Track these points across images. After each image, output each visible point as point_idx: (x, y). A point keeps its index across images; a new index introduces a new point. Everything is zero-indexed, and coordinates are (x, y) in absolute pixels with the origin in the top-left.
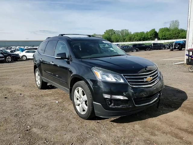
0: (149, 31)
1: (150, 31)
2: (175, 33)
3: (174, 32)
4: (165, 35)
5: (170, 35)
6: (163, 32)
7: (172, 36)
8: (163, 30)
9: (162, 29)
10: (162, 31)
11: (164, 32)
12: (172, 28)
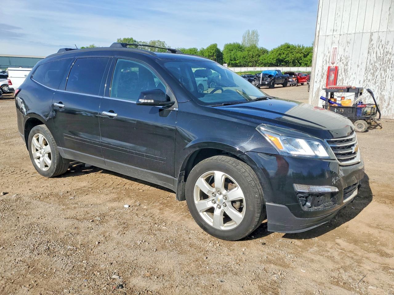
0: (205, 48)
1: (208, 49)
2: (253, 55)
3: (251, 53)
4: (234, 58)
5: (244, 58)
6: (232, 52)
7: (247, 59)
8: (231, 48)
9: (230, 45)
10: (229, 50)
11: (234, 51)
12: (247, 45)
